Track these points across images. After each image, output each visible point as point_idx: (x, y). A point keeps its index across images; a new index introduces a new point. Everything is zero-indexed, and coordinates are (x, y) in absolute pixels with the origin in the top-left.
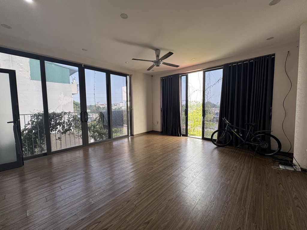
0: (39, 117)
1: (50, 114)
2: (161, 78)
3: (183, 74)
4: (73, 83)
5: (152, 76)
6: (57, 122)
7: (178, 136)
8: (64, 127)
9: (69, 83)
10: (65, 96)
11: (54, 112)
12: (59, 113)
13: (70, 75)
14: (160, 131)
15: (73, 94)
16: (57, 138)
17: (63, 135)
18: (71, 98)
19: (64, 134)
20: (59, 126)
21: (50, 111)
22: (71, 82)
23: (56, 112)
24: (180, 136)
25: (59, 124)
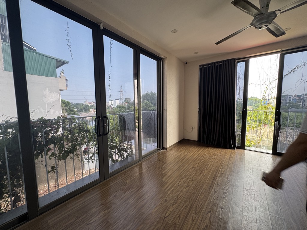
0: (9, 130)
1: (34, 122)
2: (200, 66)
3: (240, 60)
4: (60, 77)
5: (186, 63)
6: (50, 137)
7: (231, 148)
8: (63, 147)
9: (56, 77)
10: (50, 93)
11: (42, 117)
12: (53, 120)
13: (57, 67)
14: (197, 140)
15: (61, 90)
16: (50, 169)
17: (60, 162)
18: (58, 95)
19: (63, 161)
20: (52, 146)
21: (34, 116)
22: (58, 76)
23: (47, 119)
24: (234, 149)
25: (53, 141)
